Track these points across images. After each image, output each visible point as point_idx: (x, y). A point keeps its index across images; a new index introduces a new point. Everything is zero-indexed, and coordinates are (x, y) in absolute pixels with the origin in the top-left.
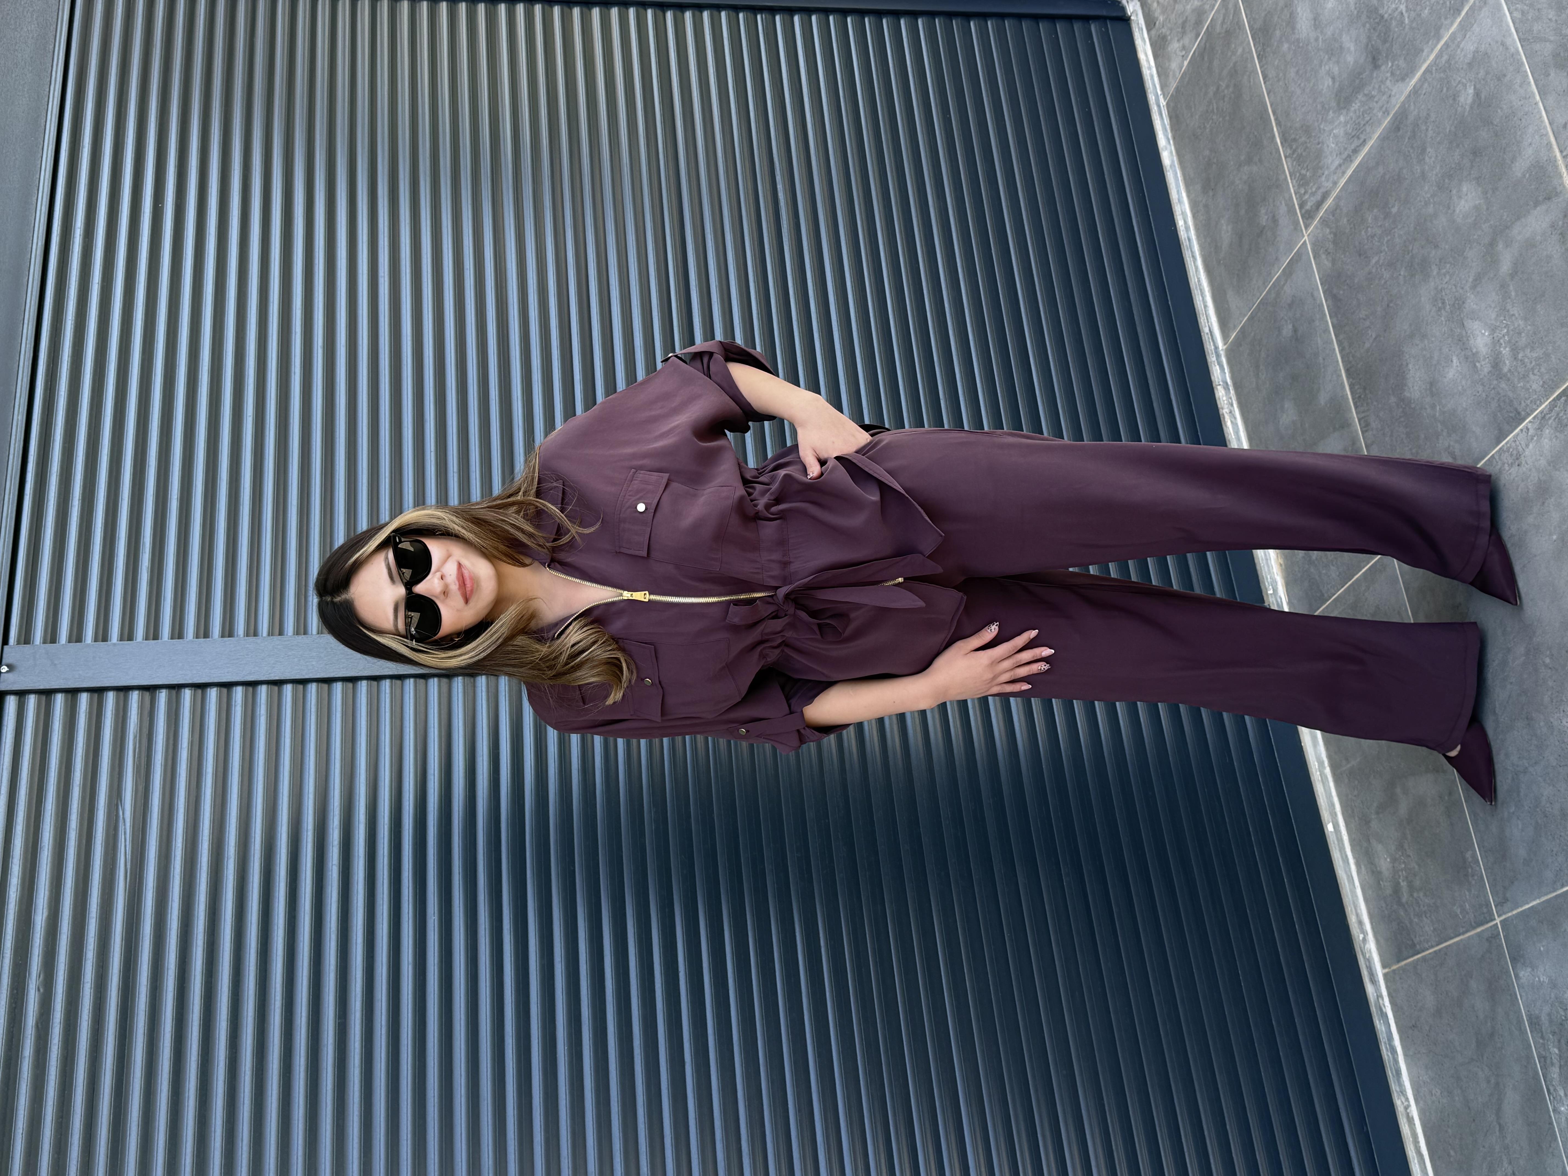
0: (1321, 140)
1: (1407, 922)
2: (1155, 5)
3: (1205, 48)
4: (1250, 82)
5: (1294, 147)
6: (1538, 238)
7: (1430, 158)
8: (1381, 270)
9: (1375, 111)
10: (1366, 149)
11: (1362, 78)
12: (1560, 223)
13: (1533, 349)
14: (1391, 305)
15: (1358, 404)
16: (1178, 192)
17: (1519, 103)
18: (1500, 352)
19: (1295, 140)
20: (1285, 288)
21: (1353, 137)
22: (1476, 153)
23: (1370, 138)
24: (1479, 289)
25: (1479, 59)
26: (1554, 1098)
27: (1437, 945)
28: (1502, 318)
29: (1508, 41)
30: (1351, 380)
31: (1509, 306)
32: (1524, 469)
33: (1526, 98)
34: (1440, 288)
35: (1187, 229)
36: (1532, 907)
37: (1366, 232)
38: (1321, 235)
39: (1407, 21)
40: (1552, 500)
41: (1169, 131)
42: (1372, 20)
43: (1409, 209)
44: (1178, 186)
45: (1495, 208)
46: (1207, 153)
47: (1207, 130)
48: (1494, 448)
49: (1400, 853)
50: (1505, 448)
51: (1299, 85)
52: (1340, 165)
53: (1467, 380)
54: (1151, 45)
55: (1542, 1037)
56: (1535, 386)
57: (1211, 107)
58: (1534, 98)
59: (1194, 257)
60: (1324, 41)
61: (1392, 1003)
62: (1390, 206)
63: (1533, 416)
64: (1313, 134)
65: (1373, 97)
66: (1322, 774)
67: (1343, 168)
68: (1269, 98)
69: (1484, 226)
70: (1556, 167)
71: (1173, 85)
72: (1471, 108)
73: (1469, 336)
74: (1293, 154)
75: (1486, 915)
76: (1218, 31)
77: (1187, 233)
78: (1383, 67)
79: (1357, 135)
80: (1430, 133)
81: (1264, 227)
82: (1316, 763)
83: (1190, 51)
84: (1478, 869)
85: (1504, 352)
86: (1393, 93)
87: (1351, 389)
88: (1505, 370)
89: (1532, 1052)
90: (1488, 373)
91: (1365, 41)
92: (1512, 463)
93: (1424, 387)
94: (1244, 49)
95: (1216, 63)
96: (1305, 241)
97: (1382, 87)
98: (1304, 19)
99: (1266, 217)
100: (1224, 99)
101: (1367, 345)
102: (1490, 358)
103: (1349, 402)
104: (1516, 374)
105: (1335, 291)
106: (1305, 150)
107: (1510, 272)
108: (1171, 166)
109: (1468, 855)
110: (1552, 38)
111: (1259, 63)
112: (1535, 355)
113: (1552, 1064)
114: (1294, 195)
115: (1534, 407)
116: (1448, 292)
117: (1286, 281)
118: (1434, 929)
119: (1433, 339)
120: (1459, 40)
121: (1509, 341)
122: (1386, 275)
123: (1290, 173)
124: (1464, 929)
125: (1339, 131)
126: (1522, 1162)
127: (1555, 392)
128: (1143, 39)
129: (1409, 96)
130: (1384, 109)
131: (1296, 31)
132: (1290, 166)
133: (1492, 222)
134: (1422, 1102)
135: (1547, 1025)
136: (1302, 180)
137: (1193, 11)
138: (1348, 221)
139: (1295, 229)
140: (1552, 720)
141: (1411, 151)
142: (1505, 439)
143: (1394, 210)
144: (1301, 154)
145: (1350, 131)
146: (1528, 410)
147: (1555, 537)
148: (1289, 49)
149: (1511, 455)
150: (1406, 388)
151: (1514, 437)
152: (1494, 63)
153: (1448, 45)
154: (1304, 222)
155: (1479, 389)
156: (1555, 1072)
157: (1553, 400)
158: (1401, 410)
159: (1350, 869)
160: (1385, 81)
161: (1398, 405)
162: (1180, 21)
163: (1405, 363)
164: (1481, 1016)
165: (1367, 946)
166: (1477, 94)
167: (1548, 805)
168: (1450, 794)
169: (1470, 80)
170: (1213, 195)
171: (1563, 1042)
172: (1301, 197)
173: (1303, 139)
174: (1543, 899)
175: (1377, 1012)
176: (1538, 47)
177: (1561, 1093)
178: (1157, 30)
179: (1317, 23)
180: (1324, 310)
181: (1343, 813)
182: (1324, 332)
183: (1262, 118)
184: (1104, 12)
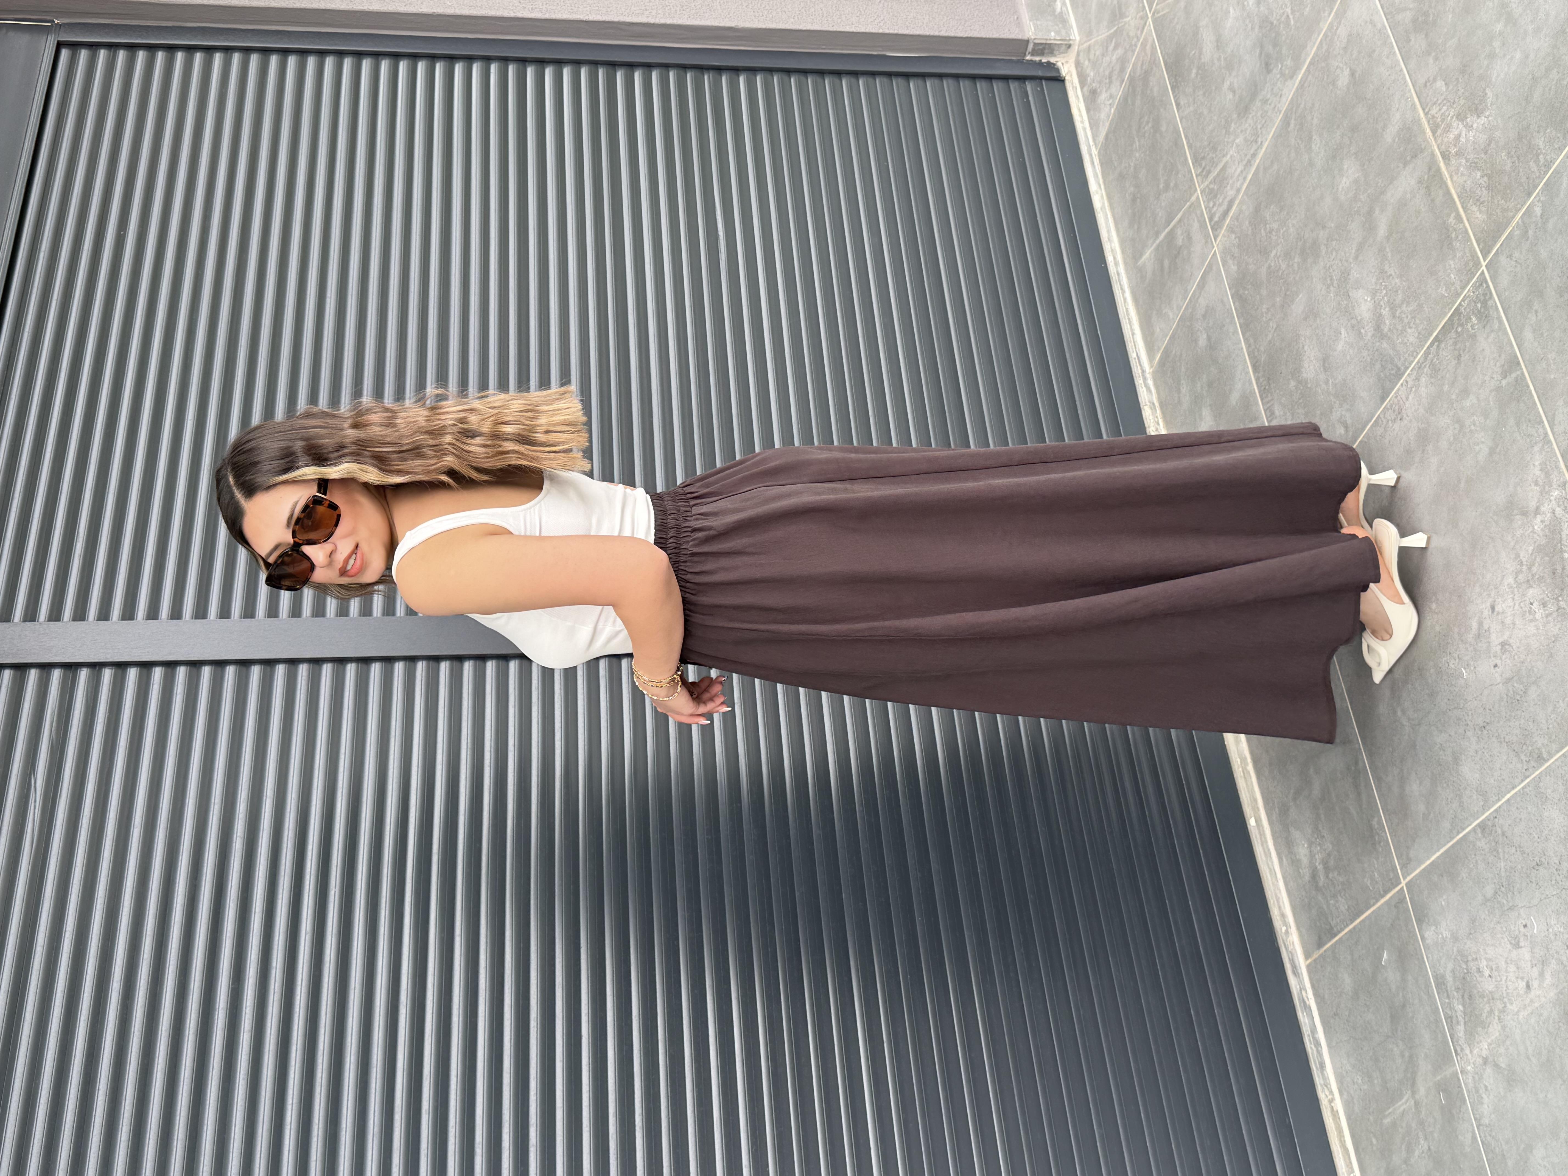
0: (1225, 152)
1: (1325, 907)
2: (1087, 63)
3: (1128, 92)
4: (1165, 113)
5: (1203, 164)
6: (1409, 196)
7: (1316, 145)
8: (1279, 261)
9: (1269, 114)
10: (1263, 151)
11: (1257, 86)
12: (1426, 177)
13: (1408, 304)
14: (1288, 293)
15: (1264, 396)
16: (1108, 231)
17: (1387, 74)
18: (1381, 315)
19: (1203, 158)
20: (1199, 301)
21: (1252, 142)
22: (1353, 129)
23: (1266, 140)
24: (1360, 258)
25: (1352, 41)
26: (1461, 1058)
27: (1352, 923)
28: (1381, 281)
29: (1376, 18)
30: (1257, 375)
31: (1386, 268)
32: (1406, 422)
33: (1392, 67)
34: (1328, 266)
35: (1116, 264)
36: (1432, 862)
37: (1265, 229)
38: (1228, 242)
39: (1292, 22)
40: (1431, 446)
41: (1100, 177)
42: (1263, 29)
43: (1300, 197)
44: (1107, 224)
45: (1371, 178)
46: (1132, 189)
48: (1380, 408)
49: (1316, 836)
50: (1388, 406)
51: (1206, 105)
52: (1242, 172)
53: (1354, 348)
55: (1448, 997)
56: (1412, 339)
58: (1399, 65)
59: (1122, 289)
60: (1225, 59)
61: (1316, 995)
62: (1284, 199)
63: (1410, 368)
64: (1219, 148)
65: (1267, 100)
66: (1245, 770)
67: (1244, 174)
68: (1181, 124)
69: (1361, 197)
70: (1420, 125)
71: (1103, 133)
72: (1348, 88)
73: (1354, 306)
74: (1202, 172)
75: (1393, 880)
76: (1138, 74)
77: (1117, 269)
78: (1275, 71)
79: (1254, 140)
80: (1315, 121)
81: (1181, 247)
82: (1239, 760)
83: (1116, 99)
84: (1383, 834)
85: (1384, 313)
86: (1283, 93)
87: (1257, 383)
89: (1440, 1014)
90: (1372, 337)
91: (1259, 50)
92: (1395, 420)
93: (1318, 365)
94: (1159, 83)
95: (1137, 103)
96: (1215, 251)
97: (1274, 88)
98: (1208, 43)
99: (1182, 238)
102: (1373, 322)
103: (1256, 393)
104: (1395, 331)
105: (1241, 292)
106: (1212, 166)
107: (1386, 234)
108: (1101, 209)
109: (1375, 822)
110: (1411, 6)
111: (1173, 94)
112: (1410, 309)
113: (1458, 1022)
114: (1204, 212)
115: (1412, 359)
116: (1335, 267)
117: (1200, 293)
118: (1349, 908)
119: (1324, 316)
120: (1335, 28)
121: (1388, 301)
122: (1283, 266)
123: (1201, 190)
125: (1240, 140)
126: (1436, 1135)
127: (1427, 340)
128: (1077, 97)
129: (1296, 92)
130: (1276, 109)
131: (1202, 57)
133: (1369, 192)
134: (1345, 1093)
135: (1451, 983)
136: (1211, 194)
137: (1118, 60)
138: (1250, 222)
139: (1206, 242)
140: (1440, 666)
141: (1300, 142)
142: (1388, 397)
143: (1288, 201)
144: (1209, 169)
145: (1250, 137)
147: (1434, 481)
148: (1197, 74)
149: (1394, 411)
150: (1303, 370)
151: (1395, 393)
152: (1364, 42)
153: (1327, 34)
154: (1213, 233)
155: (1365, 354)
156: (1460, 1029)
157: (1427, 349)
158: (1299, 392)
159: (1272, 862)
160: (1277, 83)
161: (1297, 388)
162: (1107, 73)
163: (1301, 346)
164: (1393, 987)
165: (1290, 938)
166: (1353, 74)
167: (1441, 753)
168: (1356, 763)
169: (1346, 64)
170: (1138, 228)
171: (1466, 996)
172: (1210, 211)
173: (1211, 155)
174: (1442, 851)
175: (1300, 1004)
176: (1399, 17)
177: (1467, 1051)
178: (1089, 86)
179: (1219, 44)
180: (1233, 313)
181: (1265, 807)
182: (1233, 334)
183: (1176, 144)
184: (1040, 73)
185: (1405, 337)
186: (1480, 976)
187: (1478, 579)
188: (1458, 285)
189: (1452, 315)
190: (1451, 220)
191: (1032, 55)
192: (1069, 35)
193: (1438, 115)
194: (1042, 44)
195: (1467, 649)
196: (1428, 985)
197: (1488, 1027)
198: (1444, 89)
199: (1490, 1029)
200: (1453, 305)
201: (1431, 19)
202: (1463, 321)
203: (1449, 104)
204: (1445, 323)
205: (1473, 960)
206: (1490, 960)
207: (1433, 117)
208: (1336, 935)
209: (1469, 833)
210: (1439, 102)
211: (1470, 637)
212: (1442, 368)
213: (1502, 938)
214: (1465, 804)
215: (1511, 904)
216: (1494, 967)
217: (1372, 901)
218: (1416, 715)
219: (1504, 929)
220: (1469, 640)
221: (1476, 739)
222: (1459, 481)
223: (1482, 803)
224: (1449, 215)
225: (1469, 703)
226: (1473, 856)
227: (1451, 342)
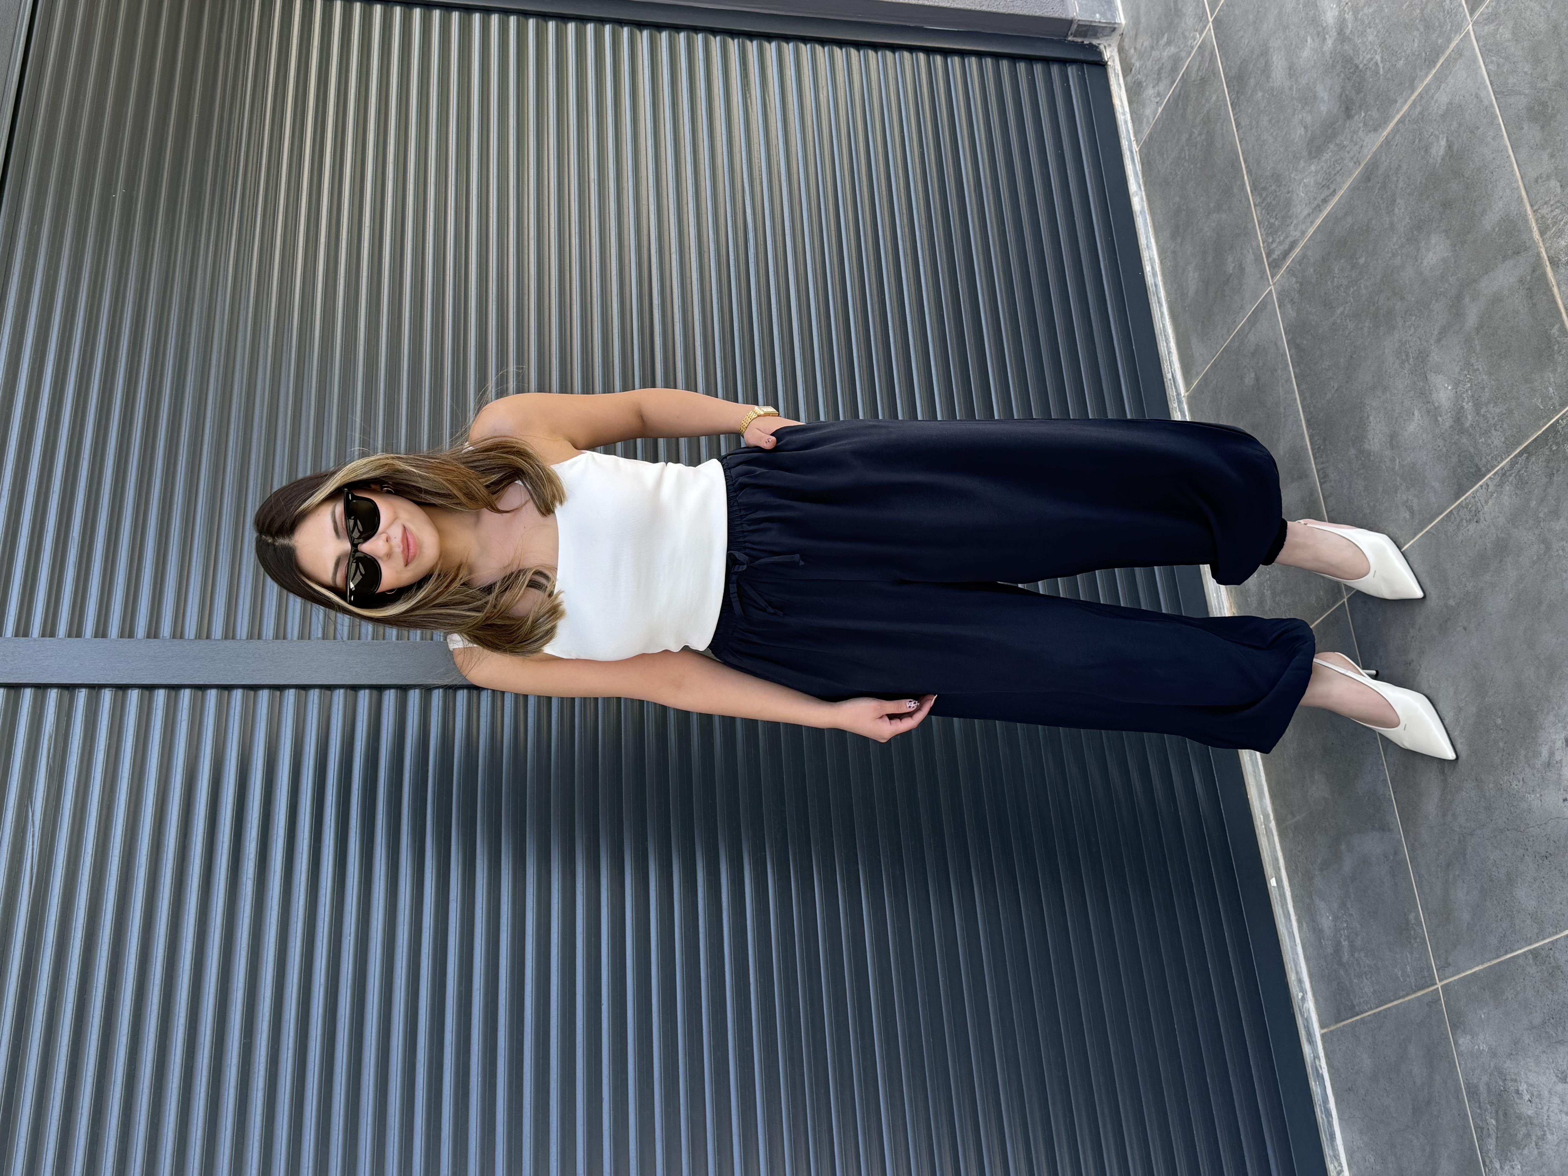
0: (1291, 189)
1: (1347, 983)
2: (1132, 51)
3: (1180, 95)
4: (1222, 129)
5: (1264, 195)
6: (1506, 292)
7: (1399, 209)
8: (1346, 320)
9: (1346, 161)
10: (1336, 199)
11: (1334, 128)
12: (1529, 277)
13: (1496, 405)
14: (1354, 356)
15: (1318, 455)
16: (1147, 238)
17: (1491, 156)
18: (1462, 407)
19: (1265, 189)
20: (1249, 336)
21: (1323, 186)
22: (1446, 205)
23: (1341, 188)
24: (1443, 342)
25: (1453, 111)
26: (1489, 1170)
27: (1377, 1008)
28: (1466, 372)
29: (1483, 94)
30: (1311, 430)
31: (1473, 360)
32: (1482, 525)
33: (1498, 151)
34: (1404, 340)
35: (1154, 274)
36: (1475, 972)
37: (1332, 282)
38: (1287, 284)
39: (1381, 72)
40: (1510, 558)
41: (1140, 176)
42: (1347, 70)
43: (1377, 260)
44: (1147, 232)
45: (1463, 261)
46: (1177, 199)
47: (1178, 177)
48: (1452, 504)
49: (1342, 912)
50: (1464, 504)
51: (1272, 133)
52: (1309, 215)
53: (1429, 434)
54: (1127, 91)
55: (1480, 1108)
56: (1496, 442)
57: (1183, 154)
58: (1507, 151)
59: (1159, 302)
60: (1298, 90)
61: (1329, 1066)
62: (1357, 256)
63: (1493, 472)
64: (1283, 183)
65: (1345, 147)
66: (1267, 827)
67: (1312, 217)
68: (1241, 146)
69: (1451, 279)
70: (1526, 221)
71: (1146, 131)
72: (1443, 159)
73: (1432, 390)
74: (1263, 202)
75: (1428, 979)
76: (1193, 79)
77: (1154, 279)
78: (1356, 117)
79: (1328, 184)
80: (1401, 184)
81: (1231, 274)
82: (1262, 817)
83: (1165, 98)
84: (1420, 931)
85: (1466, 407)
86: (1365, 144)
87: (1310, 440)
88: (1468, 424)
89: (1469, 1121)
90: (1450, 428)
91: (1339, 90)
92: (1470, 520)
93: (1384, 440)
94: (1218, 97)
95: (1189, 110)
96: (1271, 289)
97: (1355, 136)
98: (1279, 68)
99: (1233, 265)
100: (1196, 146)
101: (1329, 396)
102: (1453, 412)
103: (1308, 453)
104: (1478, 429)
105: (1298, 341)
106: (1274, 199)
107: (1476, 326)
108: (1141, 212)
109: (1412, 916)
110: (1527, 92)
111: (1233, 110)
112: (1498, 410)
113: (1489, 1136)
114: (1262, 245)
115: (1496, 463)
116: (1412, 344)
117: (1250, 329)
118: (1375, 992)
119: (1395, 392)
120: (1433, 91)
121: (1473, 396)
122: (1351, 326)
123: (1258, 221)
124: (1404, 993)
125: (1309, 180)
127: (1516, 449)
128: (1119, 85)
129: (1381, 146)
130: (1355, 159)
131: (1271, 80)
132: (1259, 215)
133: (1459, 275)
134: (1355, 1169)
135: (1485, 1095)
136: (1270, 228)
137: (1169, 57)
138: (1315, 271)
139: (1262, 277)
140: (1502, 782)
141: (1381, 202)
142: (1463, 495)
143: (1362, 261)
144: (1271, 203)
145: (1321, 181)
146: (1489, 466)
147: (1510, 595)
148: (1263, 96)
149: (1470, 511)
150: (1366, 440)
151: (1473, 493)
152: (1467, 117)
153: (1422, 97)
154: (1270, 270)
155: (1440, 444)
156: (1491, 1144)
157: (1514, 457)
158: (1360, 462)
159: (1292, 926)
160: (1358, 132)
161: (1357, 457)
162: (1156, 68)
163: (1366, 415)
164: (1419, 1082)
165: (1306, 1005)
166: (1450, 146)
167: (1494, 869)
168: (1396, 853)
169: (1443, 132)
170: (1182, 242)
171: (1501, 1113)
172: (1268, 246)
173: (1273, 187)
174: (1486, 965)
175: (1313, 1073)
176: (1512, 100)
177: (1498, 1166)
178: (1133, 76)
179: (1292, 72)
180: (1287, 360)
181: (1286, 869)
182: (1286, 382)
183: (1233, 166)
184: (1081, 57)
185: (1489, 437)
186: (1518, 1098)
187: (1553, 708)
188: (1556, 401)
189: (1546, 430)
190: (1555, 331)
191: (1074, 36)
192: (1114, 17)
193: (1550, 216)
194: (1085, 26)
195: (1534, 775)
196: (1458, 1090)
197: (1523, 1148)
198: (1559, 190)
199: (1526, 1151)
200: (1550, 420)
201: (1549, 111)
202: (1560, 440)
203: (1563, 208)
204: (1538, 437)
205: (1512, 1080)
206: (1531, 1085)
207: (1543, 217)
208: (1358, 1014)
209: (1518, 956)
210: (1552, 203)
211: (1538, 764)
212: (1530, 482)
213: (1547, 1068)
214: (1517, 927)
215: (1560, 1038)
216: (1535, 1093)
217: (1402, 994)
218: (1468, 824)
219: (1551, 1060)
220: (1538, 766)
221: (1537, 867)
222: (1540, 603)
223: (1536, 931)
224: (1552, 326)
225: (1532, 829)
226: (1522, 980)
227: (1543, 458)
